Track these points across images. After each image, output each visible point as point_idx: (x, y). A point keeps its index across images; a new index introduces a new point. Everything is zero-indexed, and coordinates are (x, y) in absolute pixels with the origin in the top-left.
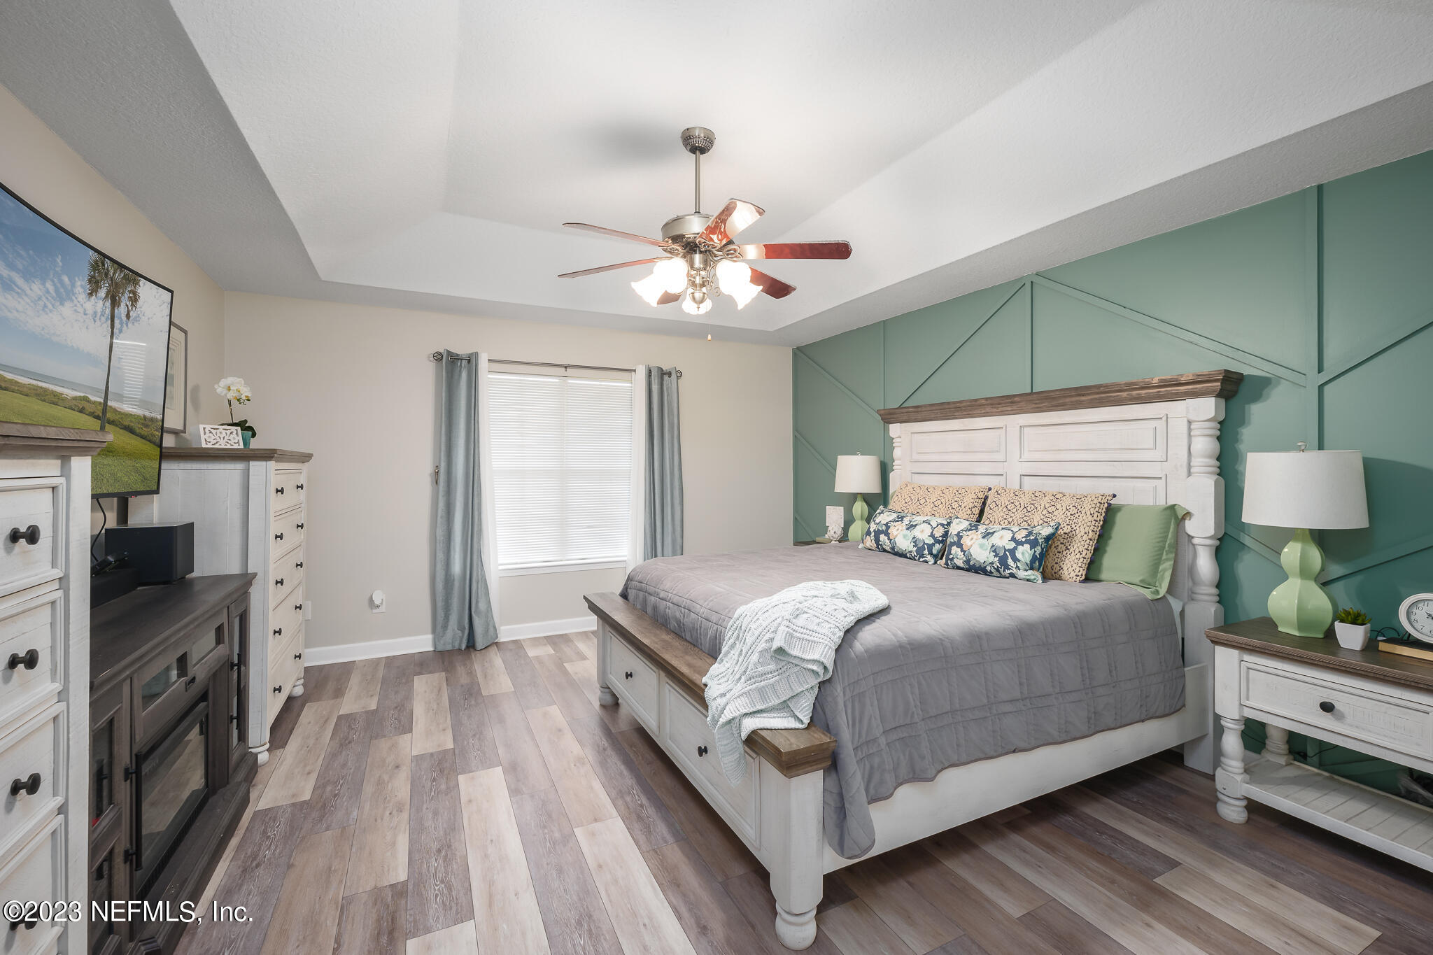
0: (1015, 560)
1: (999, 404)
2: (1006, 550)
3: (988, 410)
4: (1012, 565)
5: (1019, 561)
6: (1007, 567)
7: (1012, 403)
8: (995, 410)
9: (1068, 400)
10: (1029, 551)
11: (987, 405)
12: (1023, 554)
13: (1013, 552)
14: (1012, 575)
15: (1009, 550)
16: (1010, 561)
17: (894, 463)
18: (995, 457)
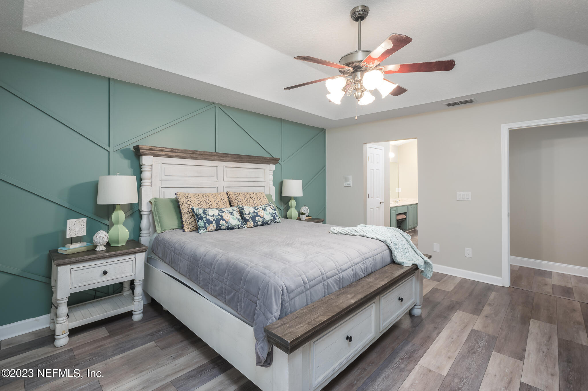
1: (221, 156)
3: (215, 158)
7: (227, 157)
8: (219, 159)
9: (246, 159)
11: (216, 156)
17: (142, 182)
18: (212, 179)
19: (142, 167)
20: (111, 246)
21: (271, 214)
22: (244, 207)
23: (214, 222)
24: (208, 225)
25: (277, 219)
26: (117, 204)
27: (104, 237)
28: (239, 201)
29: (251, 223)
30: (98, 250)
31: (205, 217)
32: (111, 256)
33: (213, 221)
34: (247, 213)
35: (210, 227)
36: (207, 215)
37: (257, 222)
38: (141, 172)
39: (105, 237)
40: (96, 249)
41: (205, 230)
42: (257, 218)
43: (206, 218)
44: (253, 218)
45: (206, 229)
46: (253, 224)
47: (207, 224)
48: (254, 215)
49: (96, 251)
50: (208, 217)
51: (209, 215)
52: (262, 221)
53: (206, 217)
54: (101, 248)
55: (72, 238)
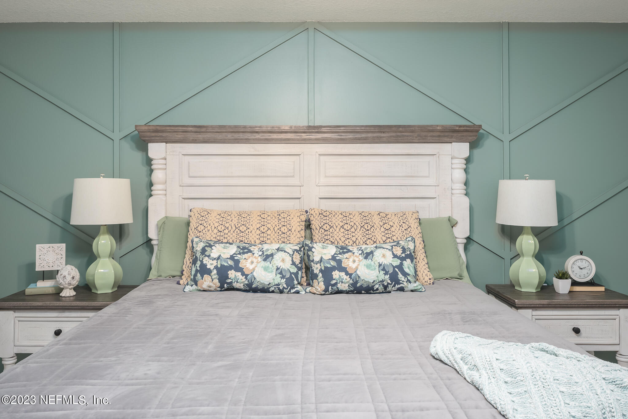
0: (405, 274)
2: (394, 267)
4: (403, 279)
5: (409, 275)
6: (398, 282)
10: (411, 264)
12: (409, 268)
13: (400, 267)
14: (402, 289)
15: (397, 267)
16: (400, 276)
17: (152, 188)
18: (290, 181)
19: (153, 162)
20: (92, 291)
21: (383, 268)
22: (315, 245)
23: (215, 272)
24: (200, 278)
25: (405, 283)
26: (102, 225)
27: (65, 276)
28: (325, 231)
29: (319, 285)
30: (63, 295)
31: (200, 260)
32: (64, 308)
33: (212, 268)
34: (317, 258)
35: (205, 281)
36: (206, 256)
37: (333, 282)
38: (152, 171)
39: (67, 276)
40: (61, 295)
41: (194, 287)
42: (336, 274)
43: (202, 262)
44: (327, 273)
45: (196, 285)
46: (323, 287)
47: (199, 275)
48: (329, 266)
49: (61, 296)
50: (206, 261)
51: (209, 256)
52: (351, 282)
53: (203, 259)
54: (68, 293)
55: (44, 271)
